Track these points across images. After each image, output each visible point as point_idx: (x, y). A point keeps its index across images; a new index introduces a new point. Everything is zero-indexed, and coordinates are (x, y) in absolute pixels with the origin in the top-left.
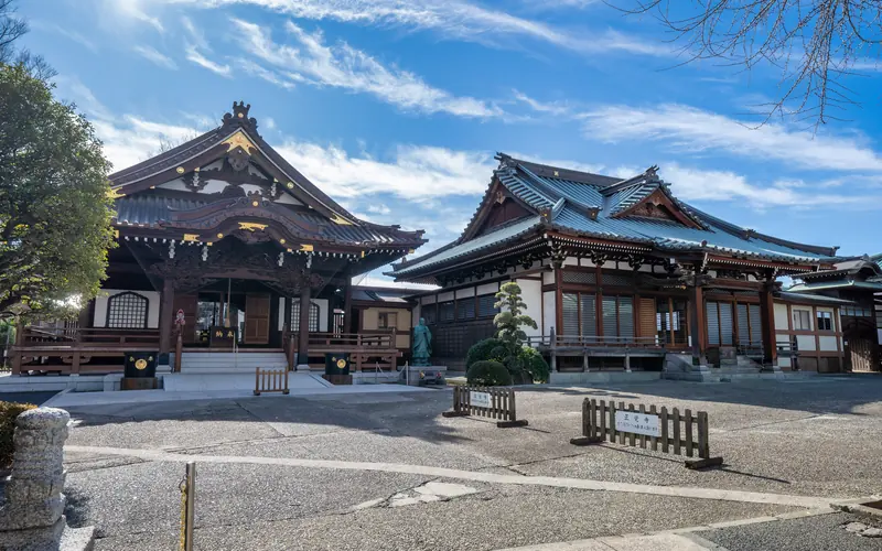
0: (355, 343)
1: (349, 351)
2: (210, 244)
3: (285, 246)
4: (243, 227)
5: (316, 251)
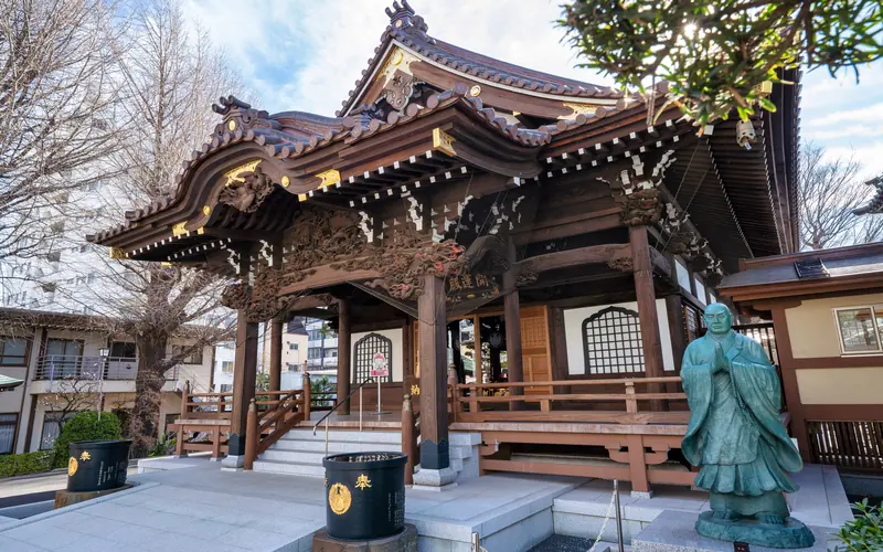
0: (620, 406)
1: (598, 429)
2: (201, 231)
3: (292, 190)
4: (230, 181)
5: (344, 179)
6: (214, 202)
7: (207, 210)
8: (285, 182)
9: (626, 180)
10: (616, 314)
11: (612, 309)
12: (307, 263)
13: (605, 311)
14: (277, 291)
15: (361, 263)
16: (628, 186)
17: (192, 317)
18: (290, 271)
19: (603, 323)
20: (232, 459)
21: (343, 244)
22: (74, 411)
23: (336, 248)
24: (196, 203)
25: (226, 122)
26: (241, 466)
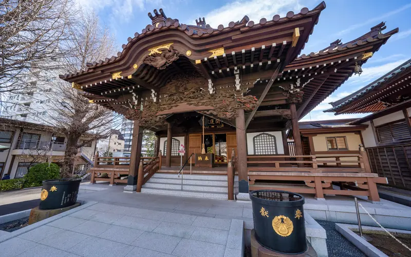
1: (303, 174)
2: (130, 77)
3: (192, 58)
4: (152, 53)
5: (228, 53)
6: (141, 62)
7: (135, 66)
8: (188, 53)
9: (292, 87)
10: (265, 135)
11: (264, 134)
12: (174, 102)
13: (262, 134)
14: (156, 113)
15: (204, 103)
16: (292, 90)
17: (91, 129)
18: (164, 105)
19: (260, 138)
20: (131, 187)
21: (196, 94)
22: (37, 162)
23: (191, 95)
24: (130, 62)
25: (154, 24)
26: (135, 190)
